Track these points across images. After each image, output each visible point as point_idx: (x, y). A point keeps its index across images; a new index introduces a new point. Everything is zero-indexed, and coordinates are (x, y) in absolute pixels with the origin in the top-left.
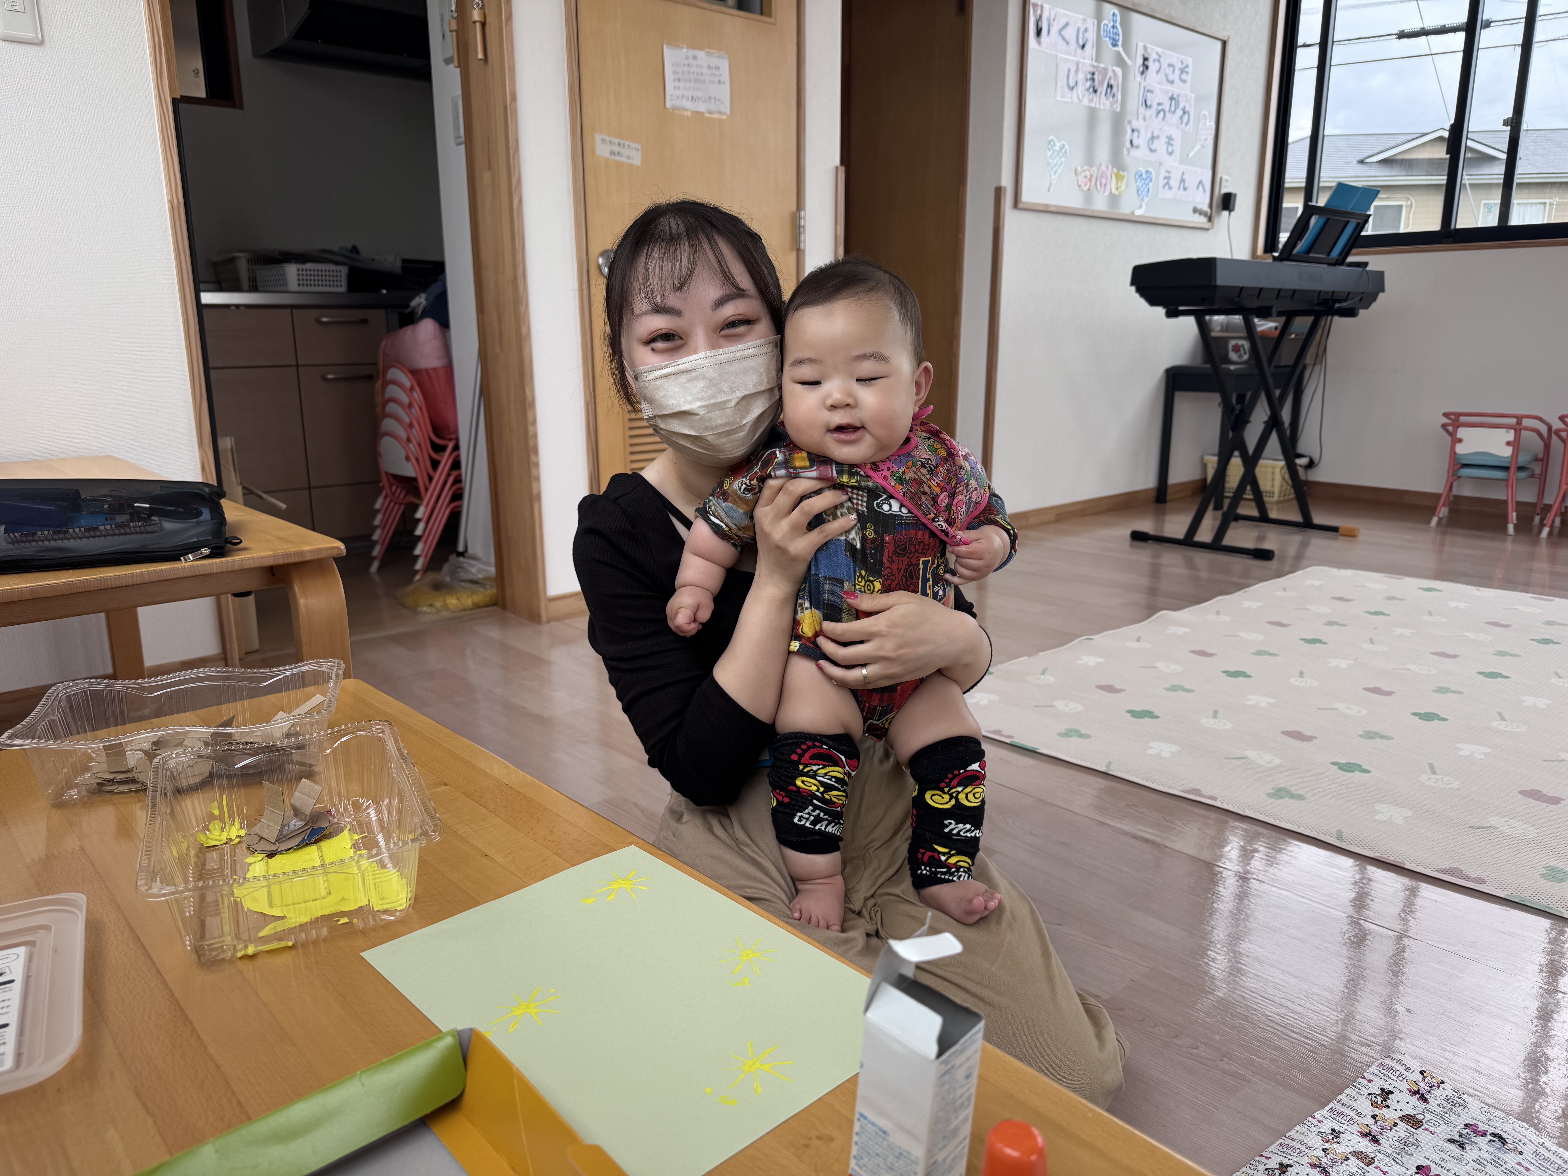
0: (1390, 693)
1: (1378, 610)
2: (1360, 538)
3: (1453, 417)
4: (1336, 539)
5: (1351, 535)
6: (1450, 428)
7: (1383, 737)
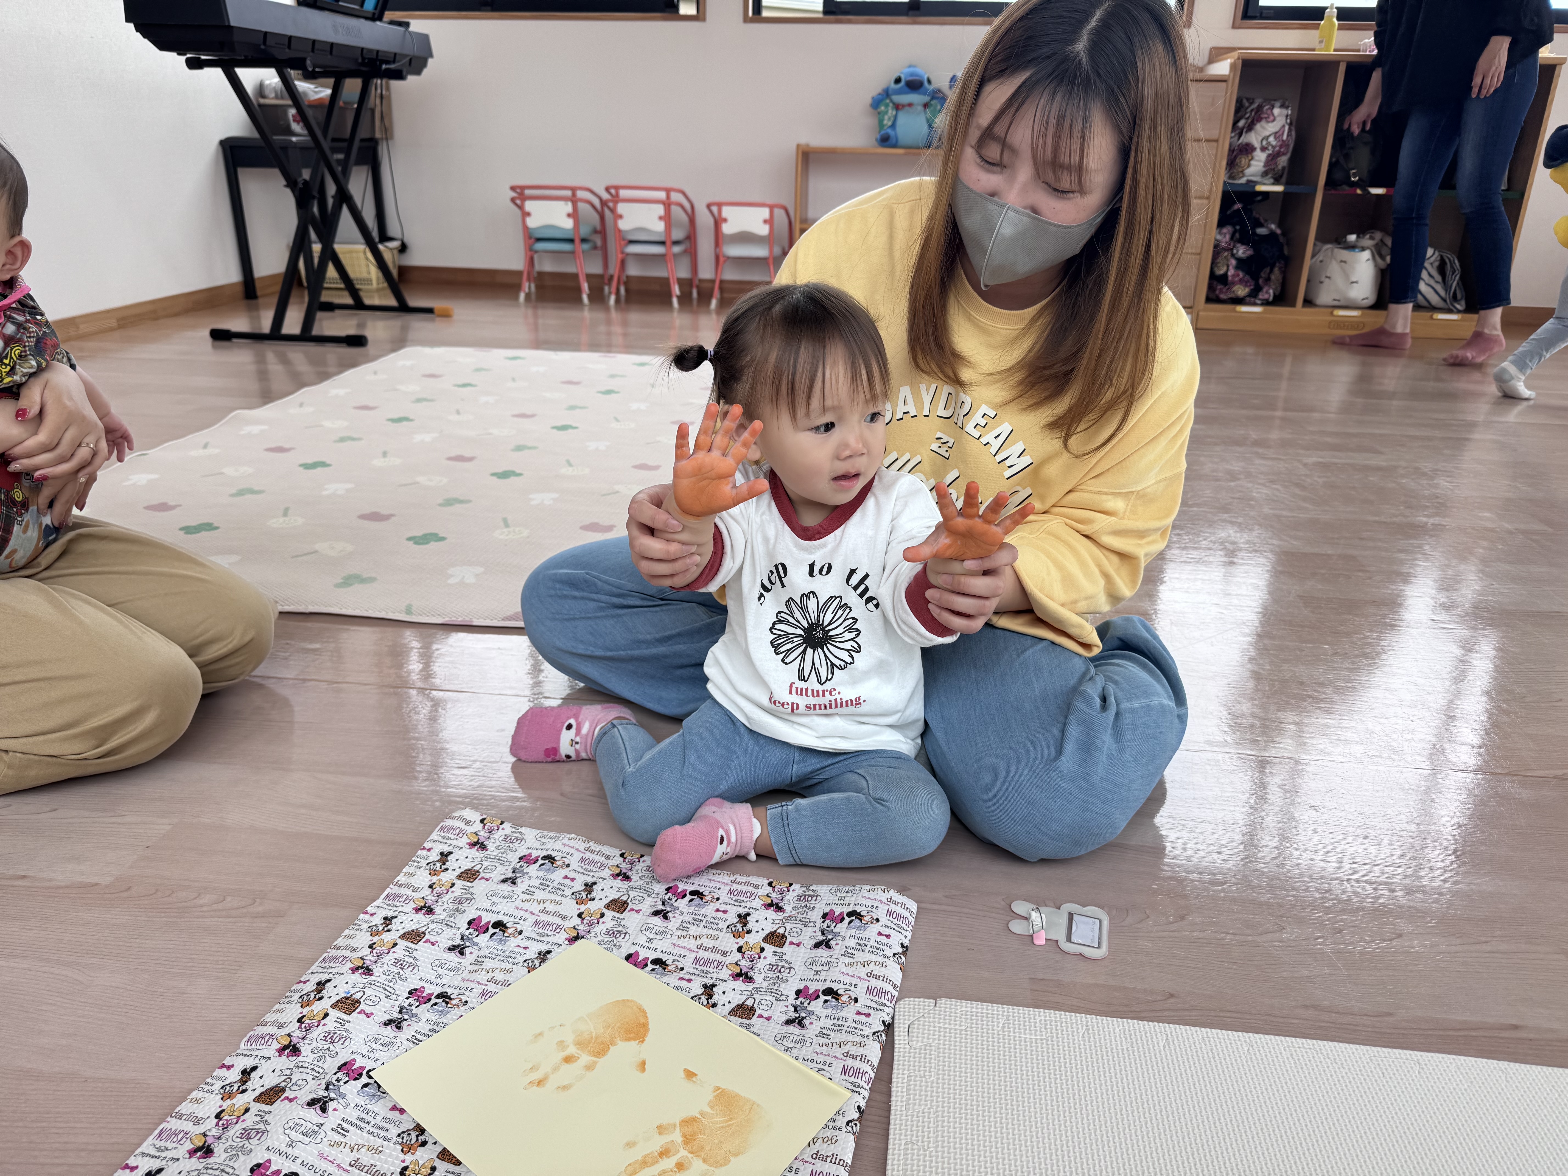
0: (471, 459)
1: (466, 381)
2: (455, 317)
3: (518, 190)
4: (433, 320)
5: (446, 315)
6: (518, 202)
7: (461, 502)
